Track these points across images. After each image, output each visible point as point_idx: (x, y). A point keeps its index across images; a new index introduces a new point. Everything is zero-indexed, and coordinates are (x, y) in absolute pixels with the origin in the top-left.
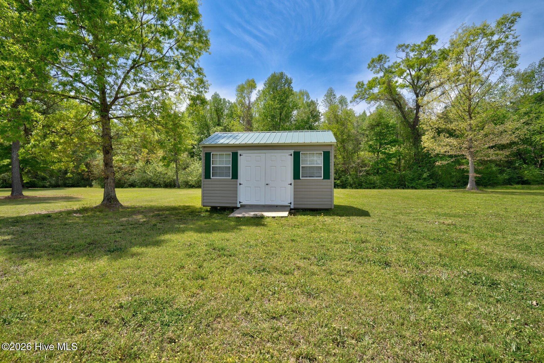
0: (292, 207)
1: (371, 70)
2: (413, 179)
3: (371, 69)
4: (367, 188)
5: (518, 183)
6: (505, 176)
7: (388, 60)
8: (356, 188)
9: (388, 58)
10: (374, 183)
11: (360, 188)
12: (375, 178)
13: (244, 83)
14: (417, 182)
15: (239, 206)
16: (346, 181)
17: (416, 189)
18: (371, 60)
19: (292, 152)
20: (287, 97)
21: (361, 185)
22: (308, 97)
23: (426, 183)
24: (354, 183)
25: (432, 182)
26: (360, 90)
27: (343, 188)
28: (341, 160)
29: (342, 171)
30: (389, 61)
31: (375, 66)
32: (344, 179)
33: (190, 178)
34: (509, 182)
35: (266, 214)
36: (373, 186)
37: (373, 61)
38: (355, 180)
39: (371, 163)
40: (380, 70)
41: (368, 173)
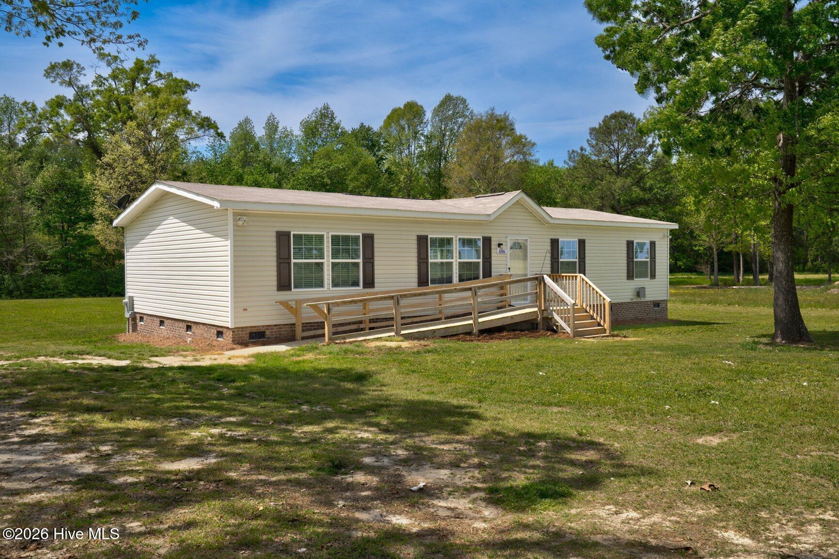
1: (53, 81)
3: (53, 78)
4: (42, 297)
7: (83, 72)
8: (21, 296)
9: (83, 68)
10: (56, 287)
12: (58, 279)
21: (31, 292)
24: (18, 288)
31: (59, 76)
38: (20, 283)
39: (50, 253)
40: (70, 84)
41: (46, 271)
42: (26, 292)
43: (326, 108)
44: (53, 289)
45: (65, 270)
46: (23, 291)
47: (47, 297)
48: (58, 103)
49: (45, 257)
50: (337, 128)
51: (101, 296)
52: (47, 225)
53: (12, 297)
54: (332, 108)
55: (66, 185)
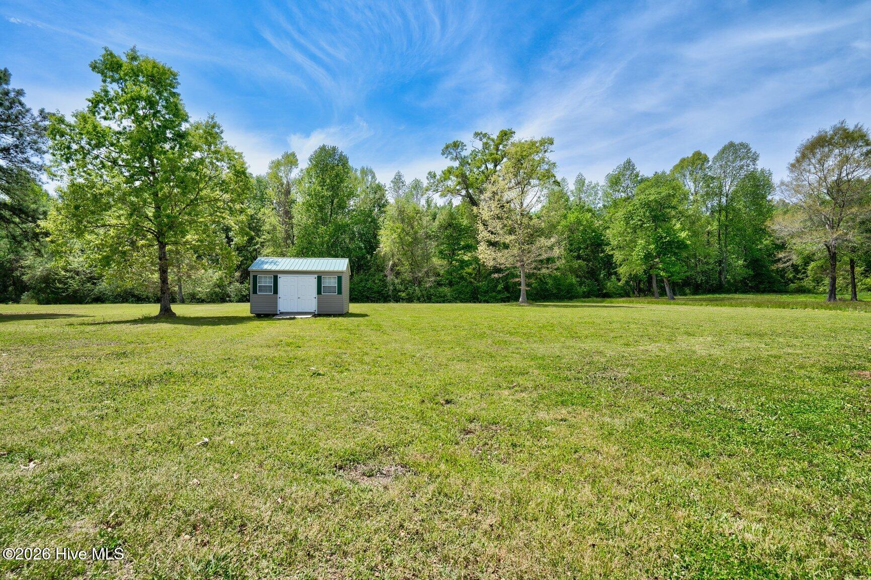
0: (316, 313)
1: (446, 158)
2: (486, 292)
3: (446, 156)
4: (437, 302)
5: (597, 296)
6: (584, 289)
7: (465, 148)
8: (424, 302)
9: (465, 146)
10: (445, 296)
11: (429, 302)
12: (446, 290)
13: (280, 158)
14: (490, 294)
15: (278, 313)
16: (413, 293)
17: (488, 302)
18: (445, 146)
19: (316, 276)
20: (342, 181)
21: (431, 299)
22: (374, 177)
23: (499, 297)
24: (423, 296)
25: (507, 294)
26: (432, 181)
27: (409, 302)
28: (407, 267)
29: (410, 281)
30: (466, 150)
31: (450, 153)
32: (411, 292)
33: (200, 289)
34: (587, 295)
35: (296, 317)
36: (443, 299)
37: (447, 147)
38: (424, 292)
39: (442, 272)
40: (456, 158)
41: (439, 284)
42: (428, 299)
43: (629, 162)
44: (444, 297)
45: (451, 284)
46: (426, 298)
47: (440, 303)
48: (450, 171)
49: (439, 275)
50: (637, 176)
51: (475, 302)
52: (441, 252)
53: (420, 302)
54: (633, 161)
55: (453, 224)
